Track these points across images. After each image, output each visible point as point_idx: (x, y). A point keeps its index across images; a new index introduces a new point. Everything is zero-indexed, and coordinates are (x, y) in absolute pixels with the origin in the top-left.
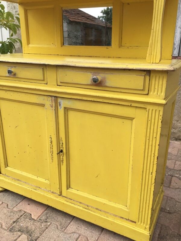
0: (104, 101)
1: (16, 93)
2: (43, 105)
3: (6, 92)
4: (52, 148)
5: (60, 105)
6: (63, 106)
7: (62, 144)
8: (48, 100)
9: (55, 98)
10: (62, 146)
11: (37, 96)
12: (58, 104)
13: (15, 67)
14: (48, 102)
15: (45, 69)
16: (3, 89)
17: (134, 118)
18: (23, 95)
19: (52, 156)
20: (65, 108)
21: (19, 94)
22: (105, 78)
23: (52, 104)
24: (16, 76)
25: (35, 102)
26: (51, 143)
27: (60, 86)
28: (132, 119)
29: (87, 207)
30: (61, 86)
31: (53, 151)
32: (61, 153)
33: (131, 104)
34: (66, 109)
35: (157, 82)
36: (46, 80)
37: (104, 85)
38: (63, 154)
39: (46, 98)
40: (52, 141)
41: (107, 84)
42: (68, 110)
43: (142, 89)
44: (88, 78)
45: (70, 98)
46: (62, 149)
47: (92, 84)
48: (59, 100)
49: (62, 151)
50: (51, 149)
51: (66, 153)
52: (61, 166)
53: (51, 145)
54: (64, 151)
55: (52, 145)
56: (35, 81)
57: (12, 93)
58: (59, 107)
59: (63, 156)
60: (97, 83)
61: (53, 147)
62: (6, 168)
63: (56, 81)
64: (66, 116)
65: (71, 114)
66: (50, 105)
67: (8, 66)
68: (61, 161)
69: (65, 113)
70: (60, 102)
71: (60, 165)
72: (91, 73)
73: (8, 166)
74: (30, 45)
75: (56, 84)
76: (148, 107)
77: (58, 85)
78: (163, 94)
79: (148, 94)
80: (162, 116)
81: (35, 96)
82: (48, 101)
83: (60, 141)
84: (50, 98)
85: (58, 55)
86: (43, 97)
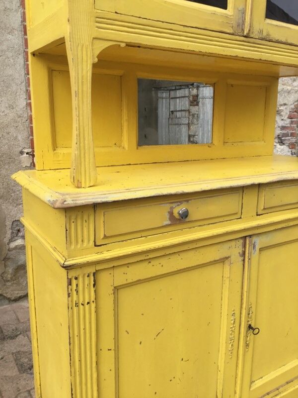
2: (223, 260)
4: (233, 332)
5: (254, 247)
6: (257, 248)
7: (252, 313)
8: (237, 246)
10: (251, 317)
11: (219, 246)
12: (252, 246)
15: (241, 193)
18: (191, 254)
19: (233, 347)
20: (261, 249)
23: (243, 251)
25: (212, 260)
26: (234, 323)
29: (277, 392)
36: (240, 212)
39: (233, 243)
42: (260, 252)
46: (250, 323)
48: (254, 239)
50: (232, 335)
52: (246, 354)
53: (232, 328)
54: (253, 324)
56: (221, 219)
57: (163, 261)
58: (252, 252)
59: (250, 335)
61: (235, 330)
66: (239, 253)
70: (255, 242)
75: (255, 214)
77: (258, 214)
81: (215, 248)
82: (237, 248)
84: (241, 241)
85: (130, 164)
86: (229, 244)
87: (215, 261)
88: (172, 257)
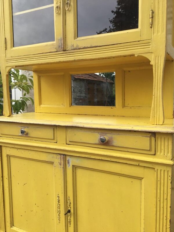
0: (111, 160)
1: (27, 151)
2: (52, 163)
3: (17, 150)
4: (59, 207)
5: (68, 163)
6: (71, 164)
7: (70, 203)
8: (57, 158)
9: (64, 156)
10: (70, 205)
11: (47, 154)
12: (67, 162)
13: (28, 127)
14: (57, 160)
15: (55, 129)
16: (14, 147)
17: (143, 178)
18: (33, 153)
19: (59, 216)
20: (73, 166)
21: (30, 152)
22: (112, 138)
23: (61, 162)
24: (28, 136)
25: (44, 160)
26: (59, 202)
27: (68, 144)
28: (141, 179)
30: (70, 145)
31: (60, 210)
32: (68, 214)
33: (139, 164)
34: (75, 167)
35: (163, 143)
36: (56, 139)
37: (111, 145)
38: (71, 214)
39: (55, 155)
40: (59, 200)
41: (115, 144)
42: (76, 169)
43: (149, 149)
44: (95, 138)
45: (79, 157)
46: (70, 209)
47: (99, 143)
48: (68, 158)
49: (69, 211)
50: (58, 209)
51: (74, 213)
52: (69, 228)
53: (58, 204)
54: (72, 211)
55: (60, 204)
57: (23, 151)
58: (67, 165)
59: (70, 217)
60: (104, 143)
61: (61, 207)
62: (11, 228)
63: (65, 140)
64: (75, 173)
65: (79, 172)
66: (59, 162)
67: (22, 127)
68: (68, 223)
69: (73, 171)
70: (68, 160)
71: (67, 226)
72: (99, 133)
73: (13, 226)
74: (42, 106)
75: (65, 143)
76: (156, 167)
77: (67, 143)
78: (170, 155)
79: (155, 155)
80: (171, 176)
81: (45, 154)
83: (68, 200)
84: (59, 156)
85: (67, 114)
86: (53, 155)
87: (46, 161)
88: (26, 150)
